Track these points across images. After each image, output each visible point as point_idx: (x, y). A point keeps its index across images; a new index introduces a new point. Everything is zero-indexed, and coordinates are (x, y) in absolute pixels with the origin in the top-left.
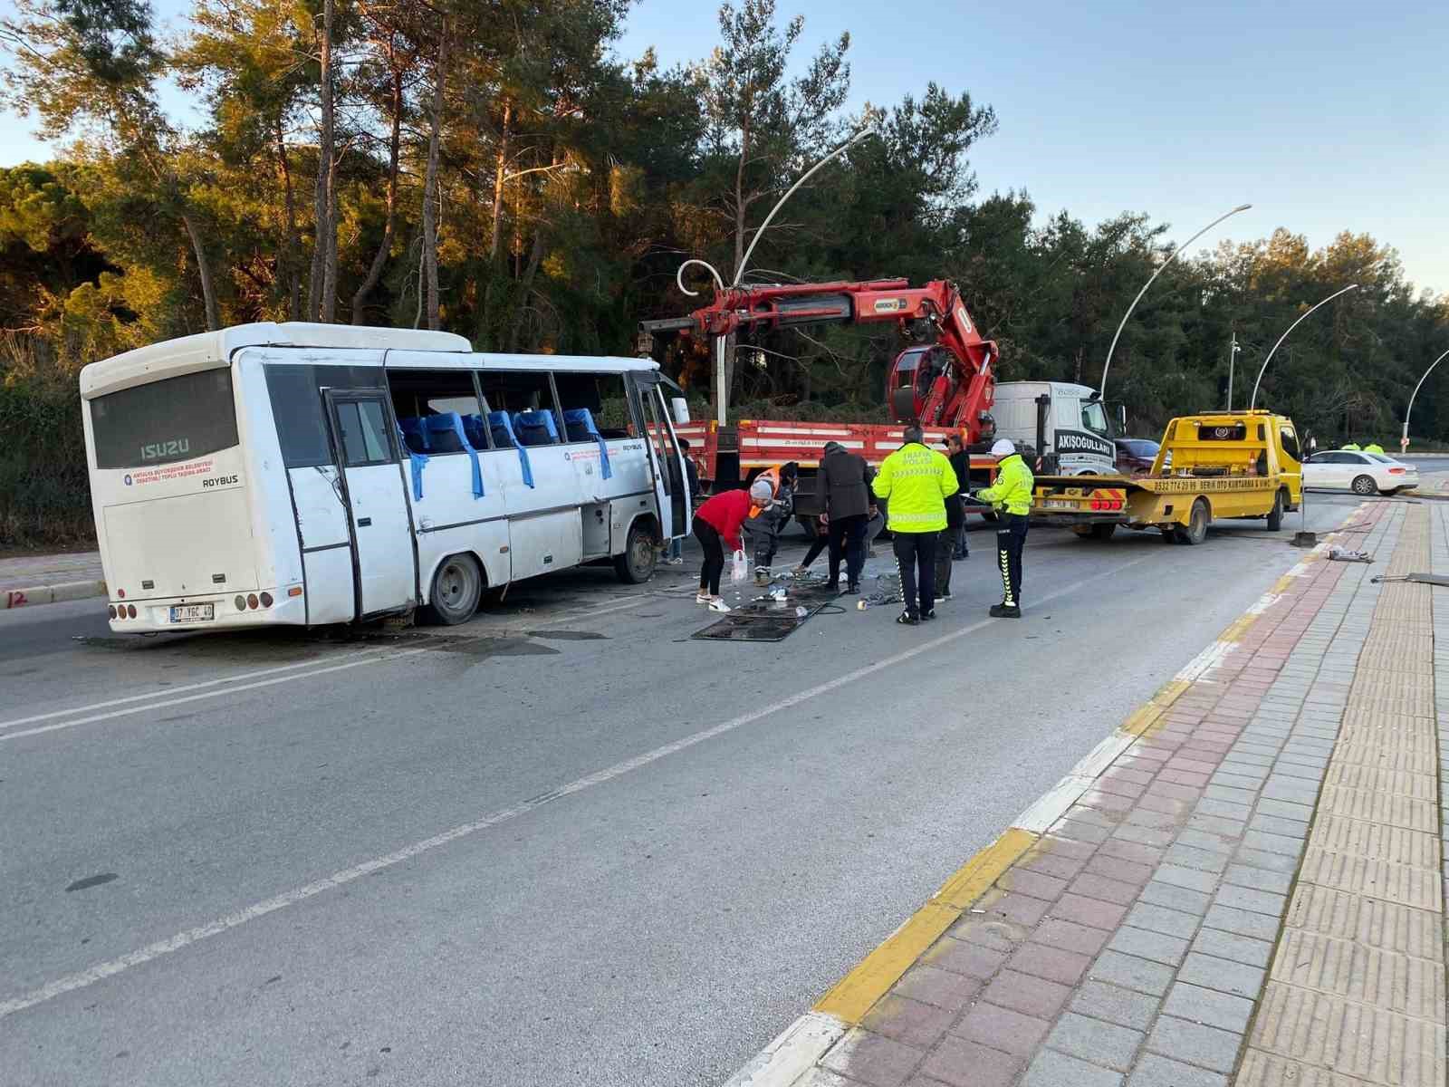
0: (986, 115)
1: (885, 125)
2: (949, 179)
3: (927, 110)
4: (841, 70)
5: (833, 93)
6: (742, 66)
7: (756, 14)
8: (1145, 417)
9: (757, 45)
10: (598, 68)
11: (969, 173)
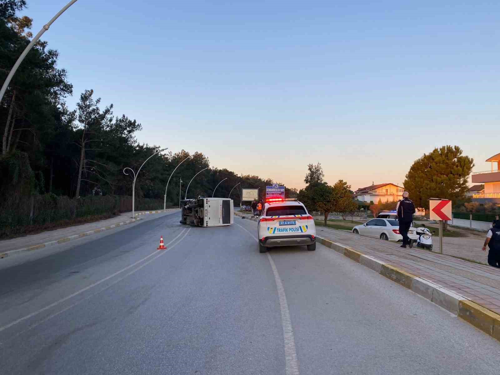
0: (140, 126)
4: (110, 112)
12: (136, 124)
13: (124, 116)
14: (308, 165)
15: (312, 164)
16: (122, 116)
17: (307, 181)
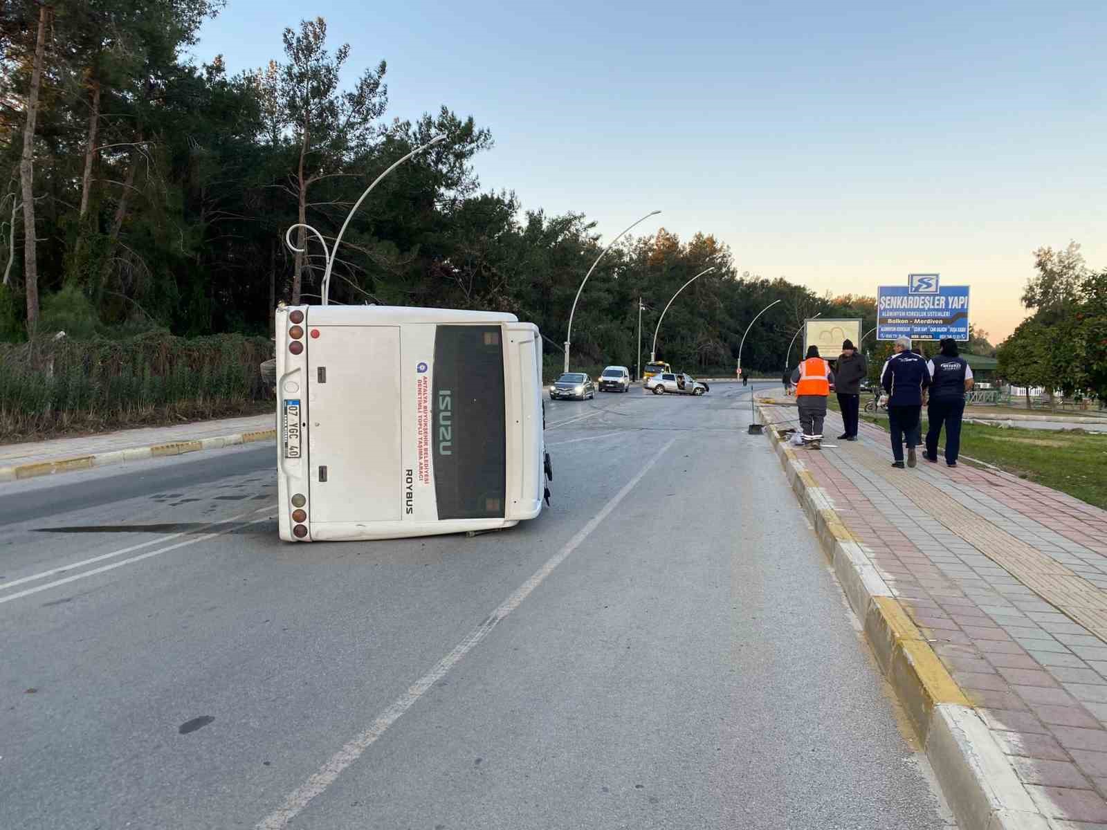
0: (485, 135)
1: (410, 133)
2: (459, 178)
3: (441, 126)
4: (380, 89)
5: (374, 105)
6: (302, 77)
7: (311, 39)
8: (587, 354)
9: (312, 63)
10: (176, 67)
11: (473, 175)
12: (476, 131)
13: (445, 111)
14: (1036, 251)
15: (1049, 248)
16: (440, 112)
17: (1029, 301)
